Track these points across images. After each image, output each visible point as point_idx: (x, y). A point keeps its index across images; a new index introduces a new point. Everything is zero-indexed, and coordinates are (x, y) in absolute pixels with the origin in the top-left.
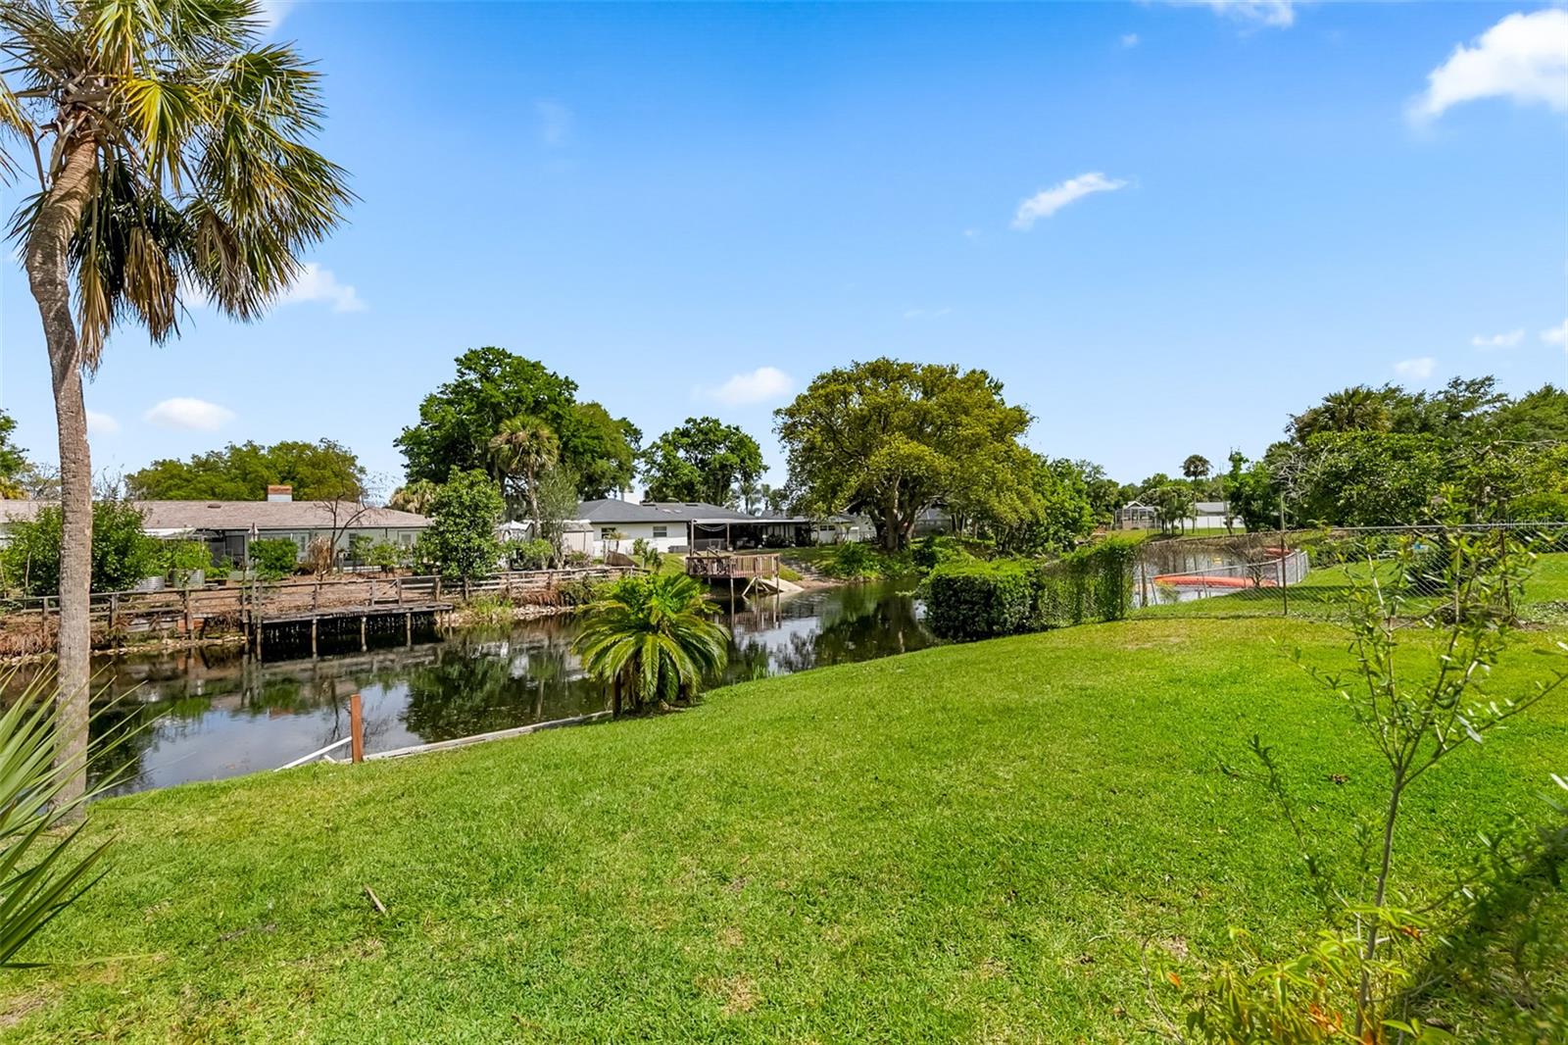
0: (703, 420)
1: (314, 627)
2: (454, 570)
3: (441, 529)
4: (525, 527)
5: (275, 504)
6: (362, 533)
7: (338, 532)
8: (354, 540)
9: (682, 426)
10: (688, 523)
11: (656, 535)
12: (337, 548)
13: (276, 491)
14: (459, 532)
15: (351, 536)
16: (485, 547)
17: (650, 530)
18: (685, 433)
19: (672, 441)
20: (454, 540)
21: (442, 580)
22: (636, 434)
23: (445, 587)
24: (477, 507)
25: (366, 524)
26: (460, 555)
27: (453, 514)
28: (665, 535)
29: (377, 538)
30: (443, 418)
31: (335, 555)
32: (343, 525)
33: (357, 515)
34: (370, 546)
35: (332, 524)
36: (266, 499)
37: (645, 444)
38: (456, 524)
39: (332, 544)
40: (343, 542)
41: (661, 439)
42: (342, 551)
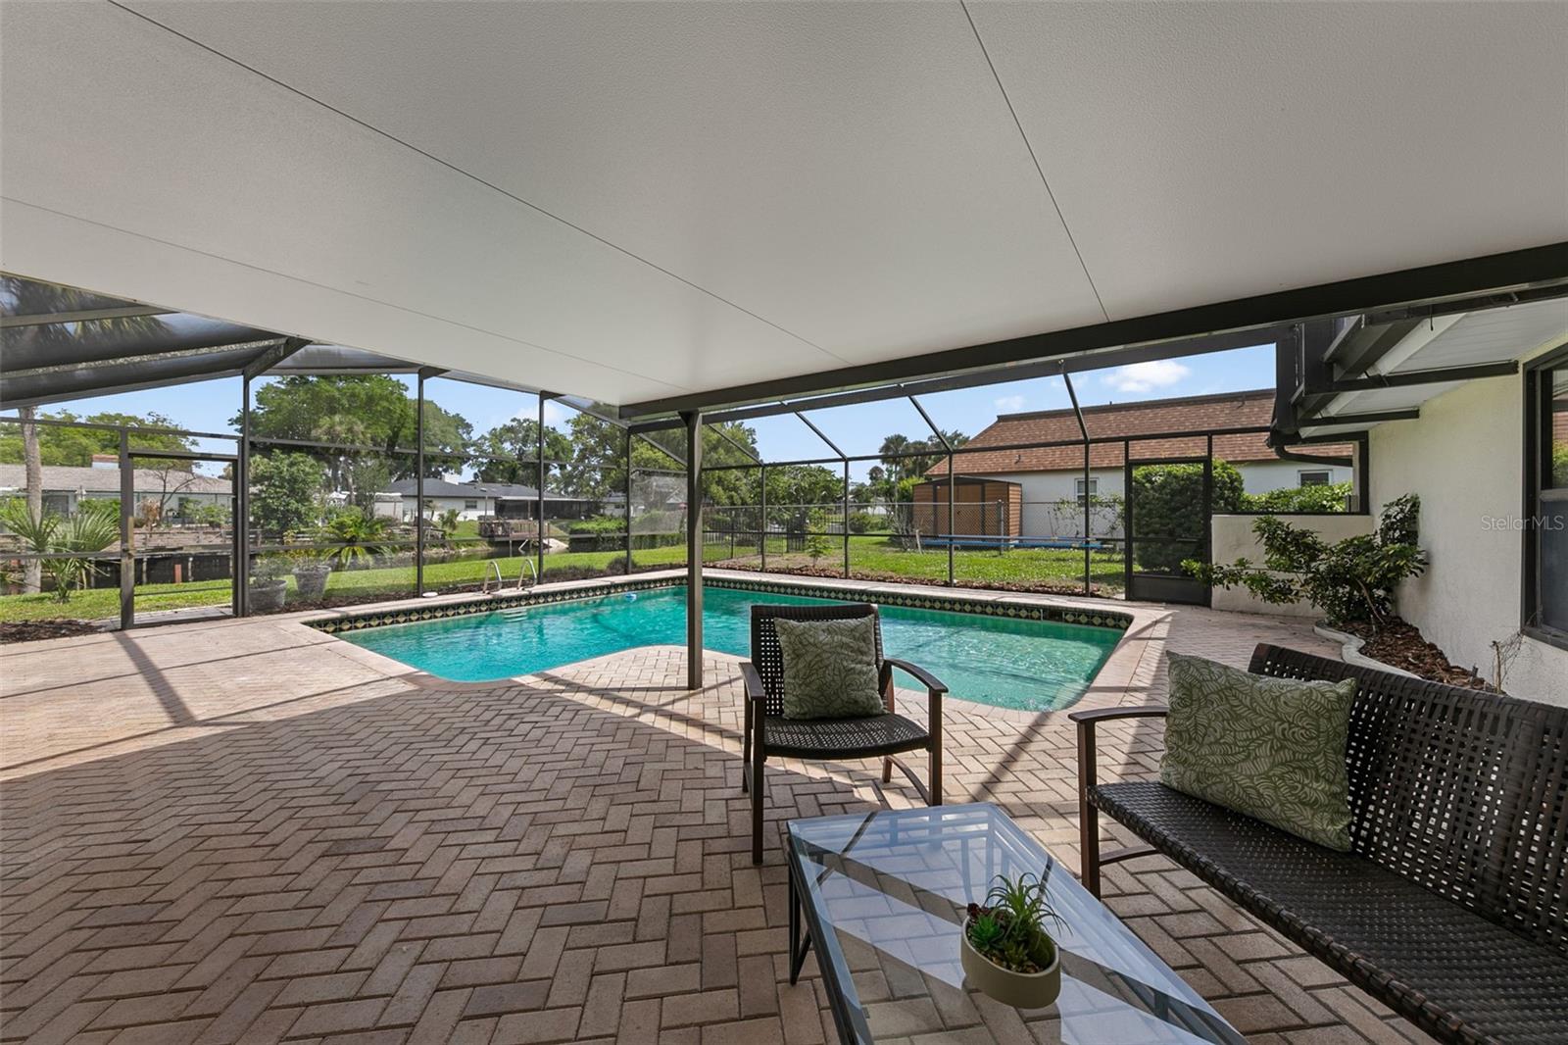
0: (525, 421)
1: (145, 564)
2: (274, 525)
3: (263, 495)
4: (344, 497)
5: (101, 471)
6: (192, 498)
7: (167, 496)
8: (183, 502)
9: (509, 424)
10: (496, 498)
11: (468, 507)
12: (166, 507)
13: (101, 460)
14: (279, 498)
15: (181, 499)
16: (303, 510)
17: (462, 504)
18: (509, 430)
19: (498, 436)
20: (274, 503)
21: (263, 533)
22: (468, 427)
23: (266, 538)
24: (295, 481)
25: (195, 490)
26: (279, 515)
27: (274, 485)
28: (475, 507)
29: (206, 503)
30: (279, 404)
31: (164, 514)
32: (172, 490)
33: (187, 483)
34: (199, 507)
35: (161, 489)
36: (90, 465)
37: (475, 436)
38: (276, 493)
39: (162, 504)
40: (173, 503)
41: (490, 433)
42: (171, 510)
